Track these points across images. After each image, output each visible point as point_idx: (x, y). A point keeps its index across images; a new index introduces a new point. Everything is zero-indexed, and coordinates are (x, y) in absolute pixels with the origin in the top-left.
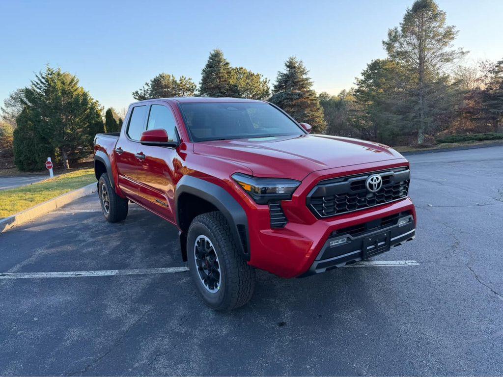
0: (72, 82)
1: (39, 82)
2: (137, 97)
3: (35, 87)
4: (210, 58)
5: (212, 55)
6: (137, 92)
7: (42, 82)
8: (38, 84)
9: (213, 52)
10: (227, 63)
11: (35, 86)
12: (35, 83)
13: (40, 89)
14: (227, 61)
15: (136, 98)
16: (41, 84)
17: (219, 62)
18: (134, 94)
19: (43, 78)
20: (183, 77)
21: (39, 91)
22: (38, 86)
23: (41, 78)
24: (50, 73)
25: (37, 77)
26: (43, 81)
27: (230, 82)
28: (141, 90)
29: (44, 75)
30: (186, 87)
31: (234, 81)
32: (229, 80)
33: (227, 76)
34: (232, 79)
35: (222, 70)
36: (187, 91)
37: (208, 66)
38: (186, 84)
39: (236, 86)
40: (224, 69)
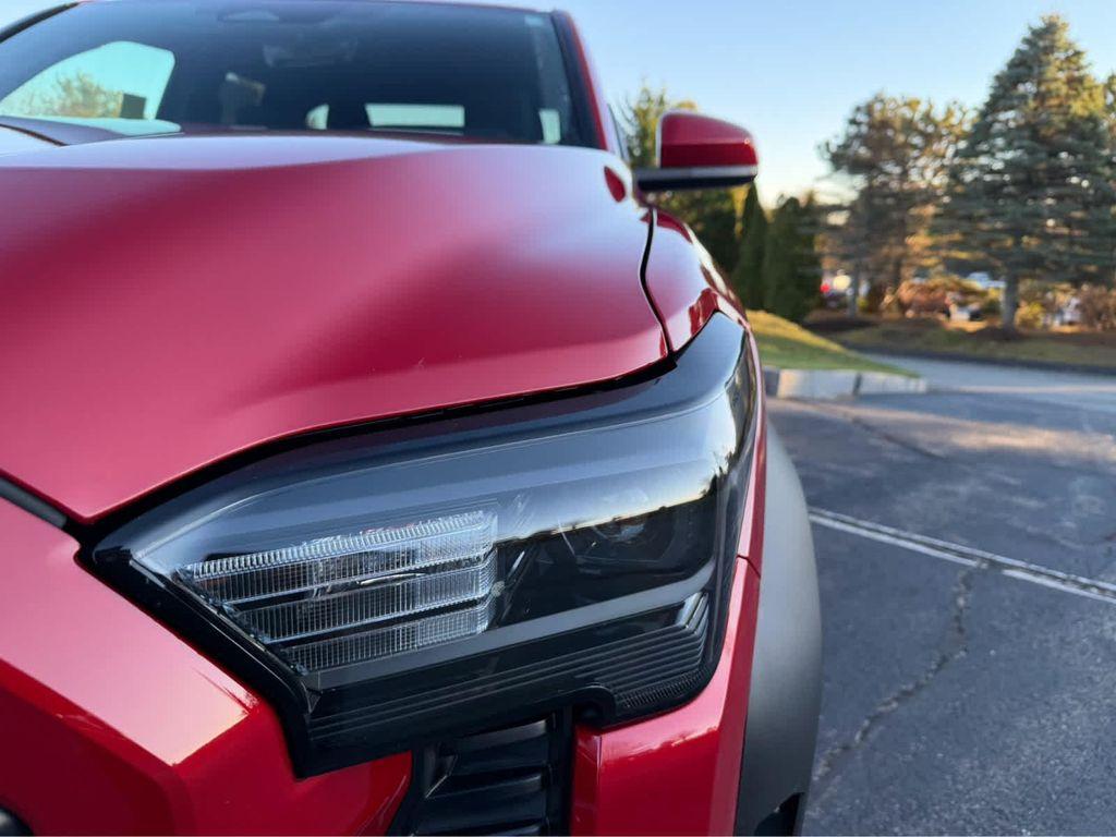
2: (827, 156)
4: (1027, 41)
5: (1034, 33)
6: (827, 144)
9: (1039, 24)
10: (1078, 54)
14: (1079, 47)
15: (825, 160)
17: (1049, 50)
18: (820, 147)
19: (630, 109)
24: (645, 98)
27: (1070, 108)
28: (837, 136)
29: (632, 105)
30: (957, 131)
31: (1091, 106)
32: (1072, 102)
33: (1064, 90)
34: (1083, 100)
35: (1051, 72)
36: (958, 138)
37: (1012, 65)
38: (961, 123)
39: (1092, 119)
40: (1060, 69)
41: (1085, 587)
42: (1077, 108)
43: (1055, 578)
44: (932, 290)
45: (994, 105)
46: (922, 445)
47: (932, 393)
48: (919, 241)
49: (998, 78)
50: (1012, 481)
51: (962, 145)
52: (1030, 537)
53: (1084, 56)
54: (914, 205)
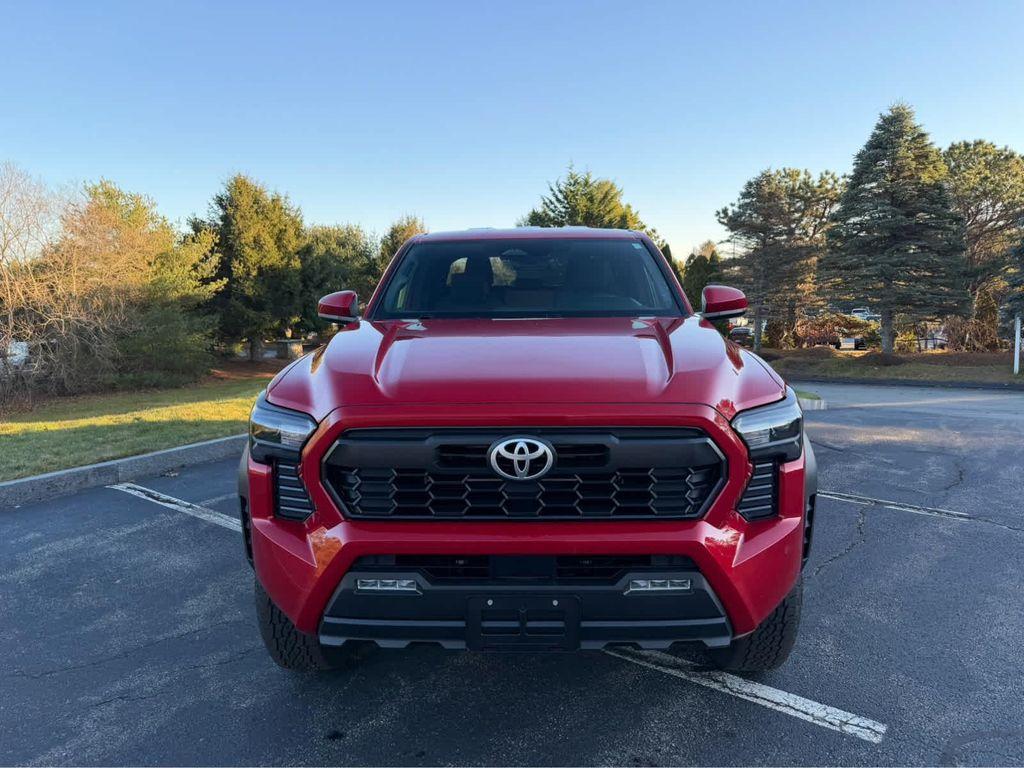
0: (605, 197)
1: (554, 200)
2: (725, 221)
3: (547, 210)
4: (879, 127)
5: (885, 120)
6: (725, 211)
7: (558, 200)
8: (552, 203)
9: (887, 113)
10: (922, 135)
11: (548, 207)
12: (547, 201)
13: (554, 212)
14: (923, 130)
15: (723, 223)
16: (556, 204)
17: (900, 134)
18: (719, 213)
19: (561, 192)
20: (827, 173)
21: (552, 215)
22: (552, 207)
23: (557, 193)
24: (572, 182)
25: (552, 190)
26: (560, 197)
27: (920, 178)
28: (733, 205)
29: (562, 188)
30: (831, 195)
31: (936, 176)
32: (921, 174)
33: (914, 164)
34: (929, 172)
35: (902, 152)
36: (832, 202)
37: (870, 146)
38: (833, 188)
39: (938, 186)
40: (909, 149)
41: (930, 512)
42: (925, 178)
43: (914, 508)
44: (822, 325)
45: (859, 177)
46: (829, 443)
47: (830, 410)
48: (808, 286)
49: (859, 156)
50: (889, 461)
51: (837, 207)
52: (900, 490)
53: (927, 137)
54: (802, 257)
